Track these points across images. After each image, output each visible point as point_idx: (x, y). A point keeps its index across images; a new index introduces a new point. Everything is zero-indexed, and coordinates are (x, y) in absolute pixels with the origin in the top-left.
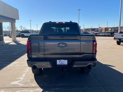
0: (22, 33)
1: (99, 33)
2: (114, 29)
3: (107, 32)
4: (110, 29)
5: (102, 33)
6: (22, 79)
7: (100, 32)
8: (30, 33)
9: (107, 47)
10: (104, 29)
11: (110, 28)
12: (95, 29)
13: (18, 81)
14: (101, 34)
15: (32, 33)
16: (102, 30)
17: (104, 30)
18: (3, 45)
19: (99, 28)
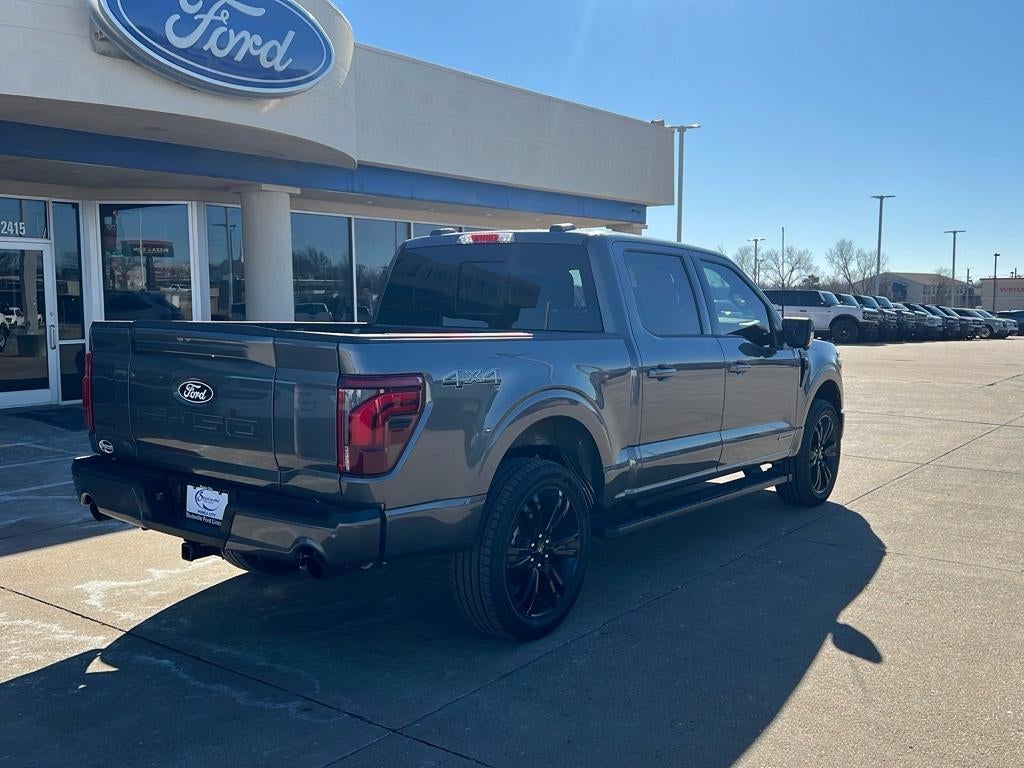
8: (828, 305)
15: (846, 309)
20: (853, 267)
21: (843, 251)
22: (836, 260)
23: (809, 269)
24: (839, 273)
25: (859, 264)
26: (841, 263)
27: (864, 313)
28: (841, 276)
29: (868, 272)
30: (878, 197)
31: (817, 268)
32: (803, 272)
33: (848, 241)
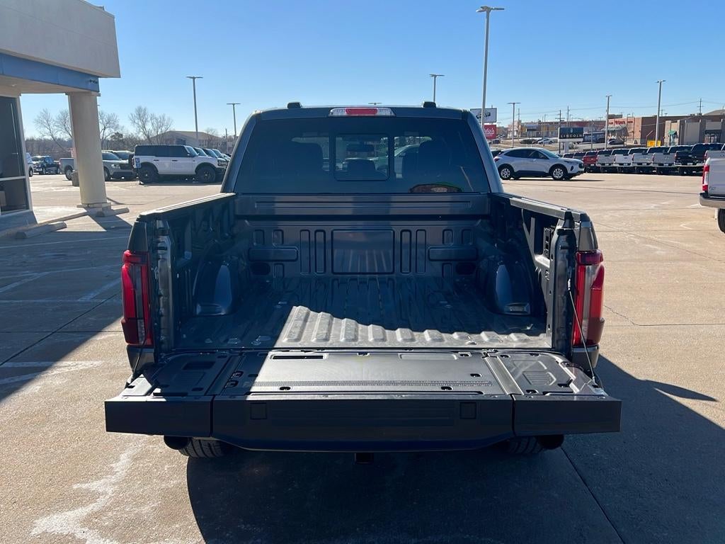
0: (144, 159)
1: (608, 153)
2: (697, 125)
3: (656, 144)
4: (675, 127)
5: (625, 153)
6: (110, 490)
7: (612, 142)
8: (192, 156)
9: (660, 252)
10: (637, 128)
11: (674, 119)
12: (583, 124)
13: (82, 512)
14: (619, 159)
15: (206, 159)
16: (624, 132)
17: (638, 135)
18: (21, 236)
19: (605, 119)
20: (149, 127)
21: (141, 115)
22: (136, 121)
23: (117, 127)
24: (140, 131)
25: (153, 124)
26: (140, 123)
27: (218, 161)
28: (141, 133)
29: (160, 130)
30: (191, 78)
31: (123, 127)
32: (113, 130)
33: (143, 107)
